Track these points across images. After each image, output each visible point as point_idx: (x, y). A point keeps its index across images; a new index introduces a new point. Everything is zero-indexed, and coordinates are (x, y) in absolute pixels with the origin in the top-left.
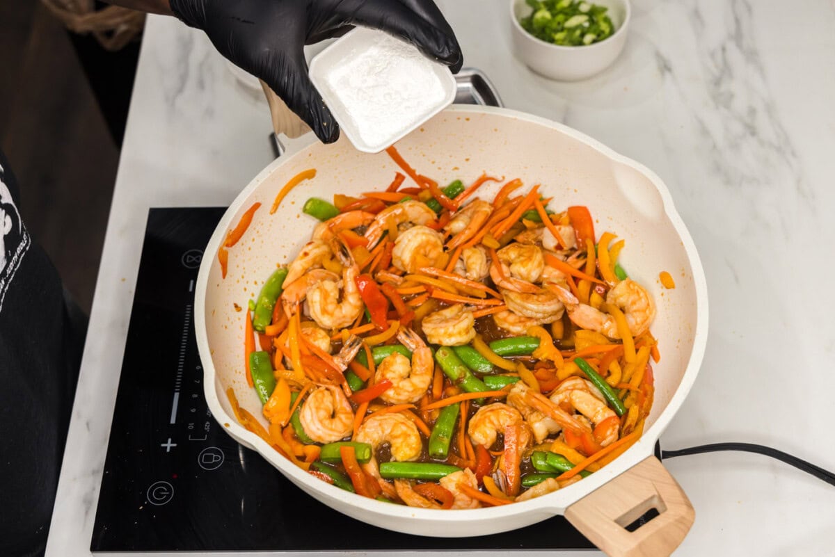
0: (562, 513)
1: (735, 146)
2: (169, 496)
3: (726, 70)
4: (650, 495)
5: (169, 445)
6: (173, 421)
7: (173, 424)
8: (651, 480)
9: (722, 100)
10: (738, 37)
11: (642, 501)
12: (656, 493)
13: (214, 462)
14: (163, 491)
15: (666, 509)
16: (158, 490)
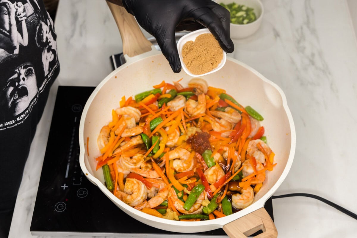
0: (222, 227)
1: (305, 69)
2: (64, 208)
3: (302, 37)
4: (260, 224)
5: (65, 187)
6: (67, 176)
7: (66, 178)
8: (261, 218)
9: (301, 50)
10: (308, 23)
11: (256, 226)
12: (262, 224)
13: (84, 195)
14: (62, 206)
15: (266, 231)
16: (60, 205)
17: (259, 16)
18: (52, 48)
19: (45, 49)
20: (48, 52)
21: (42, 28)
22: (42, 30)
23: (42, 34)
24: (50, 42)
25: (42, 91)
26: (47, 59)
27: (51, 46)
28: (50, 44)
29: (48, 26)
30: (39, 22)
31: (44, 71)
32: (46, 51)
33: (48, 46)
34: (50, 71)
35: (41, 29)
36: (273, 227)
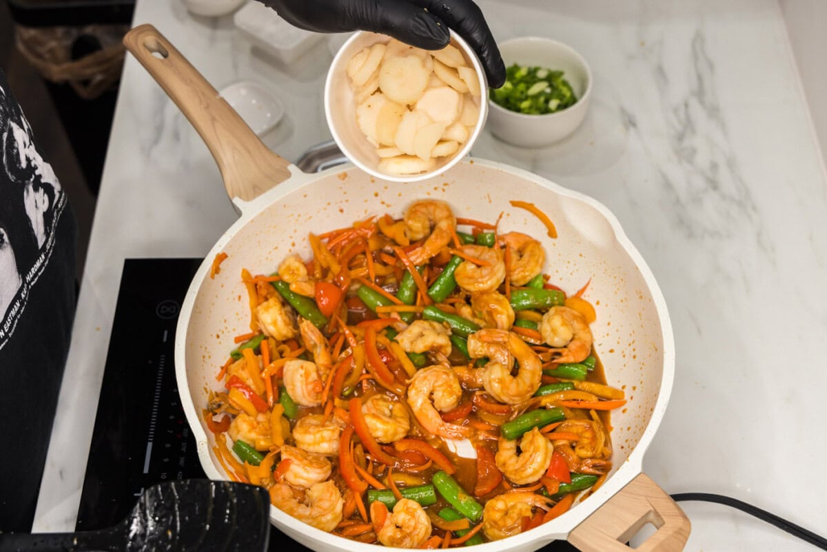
0: (564, 538)
1: (697, 200)
3: (689, 125)
4: (647, 511)
5: (142, 495)
6: (146, 470)
7: (146, 474)
8: (644, 498)
9: (685, 155)
10: (700, 93)
12: (652, 509)
15: (664, 523)
17: (583, 92)
18: (43, 181)
19: (29, 184)
20: (36, 189)
21: (13, 137)
22: (15, 140)
23: (15, 151)
24: (36, 168)
25: (32, 284)
26: (36, 207)
27: (40, 176)
28: (37, 172)
29: (24, 130)
30: (5, 124)
31: (34, 235)
32: (31, 188)
33: (33, 176)
34: (47, 234)
35: (11, 139)
36: (676, 511)
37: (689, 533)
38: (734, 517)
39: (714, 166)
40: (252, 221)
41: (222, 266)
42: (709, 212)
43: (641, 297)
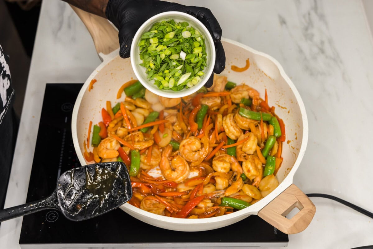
0: (256, 214)
1: (314, 58)
3: (310, 23)
4: (295, 202)
8: (294, 195)
9: (309, 37)
10: (315, 8)
11: (292, 205)
12: (298, 201)
14: (54, 215)
15: (303, 207)
16: (51, 215)
18: (7, 73)
20: (4, 78)
24: (4, 67)
26: (3, 86)
27: (5, 71)
28: (4, 69)
31: (2, 100)
33: (3, 72)
34: (7, 99)
36: (309, 202)
37: (315, 212)
38: (333, 205)
39: (322, 43)
40: (108, 64)
41: (94, 85)
42: (321, 63)
43: (292, 102)
